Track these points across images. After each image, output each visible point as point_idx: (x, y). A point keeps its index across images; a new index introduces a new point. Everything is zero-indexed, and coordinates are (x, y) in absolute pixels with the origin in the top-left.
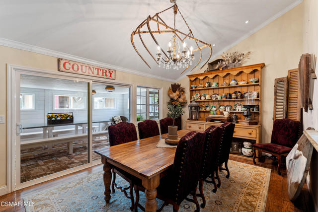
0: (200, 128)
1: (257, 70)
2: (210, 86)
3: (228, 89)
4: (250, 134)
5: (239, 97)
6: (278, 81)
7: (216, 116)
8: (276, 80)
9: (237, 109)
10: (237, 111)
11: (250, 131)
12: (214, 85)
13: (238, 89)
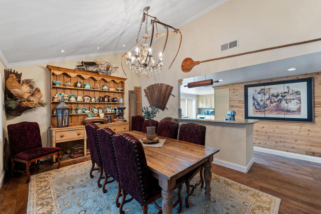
0: (79, 134)
1: (122, 82)
2: (76, 85)
3: (98, 93)
4: (125, 129)
5: (111, 100)
6: (131, 92)
7: (94, 118)
8: (129, 91)
9: (108, 111)
10: (108, 112)
11: (124, 126)
12: (88, 87)
13: (107, 94)
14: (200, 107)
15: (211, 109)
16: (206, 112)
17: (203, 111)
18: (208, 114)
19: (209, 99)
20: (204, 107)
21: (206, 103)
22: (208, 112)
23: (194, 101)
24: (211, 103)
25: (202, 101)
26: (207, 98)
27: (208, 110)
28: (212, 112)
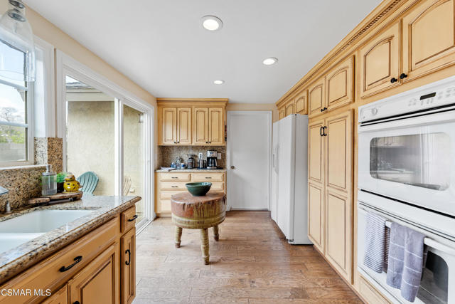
14: (169, 143)
15: (208, 148)
16: (187, 160)
17: (175, 156)
19: (201, 115)
20: (182, 143)
21: (192, 129)
22: (193, 158)
24: (208, 129)
25: (177, 123)
26: (194, 114)
27: (196, 154)
28: (208, 158)
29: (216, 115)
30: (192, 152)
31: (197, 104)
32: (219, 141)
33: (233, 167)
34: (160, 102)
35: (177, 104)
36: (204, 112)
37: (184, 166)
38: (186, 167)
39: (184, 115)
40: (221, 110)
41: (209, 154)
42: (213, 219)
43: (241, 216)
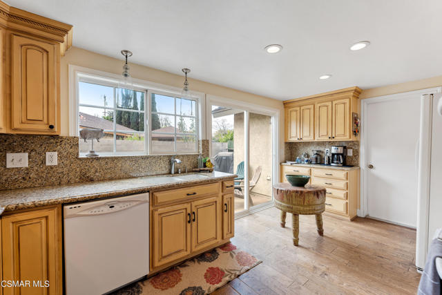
14: (294, 139)
15: (331, 144)
16: (312, 156)
17: (303, 151)
18: (319, 160)
19: (324, 110)
20: (305, 140)
21: (315, 125)
22: (319, 154)
23: (273, 120)
24: (332, 123)
25: (301, 121)
26: (317, 109)
27: (322, 149)
28: (333, 155)
29: (340, 108)
30: (318, 148)
31: (321, 99)
32: (344, 135)
33: (371, 167)
34: (286, 104)
35: (301, 103)
36: (327, 106)
37: (307, 161)
38: (310, 162)
39: (307, 113)
40: (347, 101)
41: (334, 150)
42: (302, 208)
43: (376, 227)
